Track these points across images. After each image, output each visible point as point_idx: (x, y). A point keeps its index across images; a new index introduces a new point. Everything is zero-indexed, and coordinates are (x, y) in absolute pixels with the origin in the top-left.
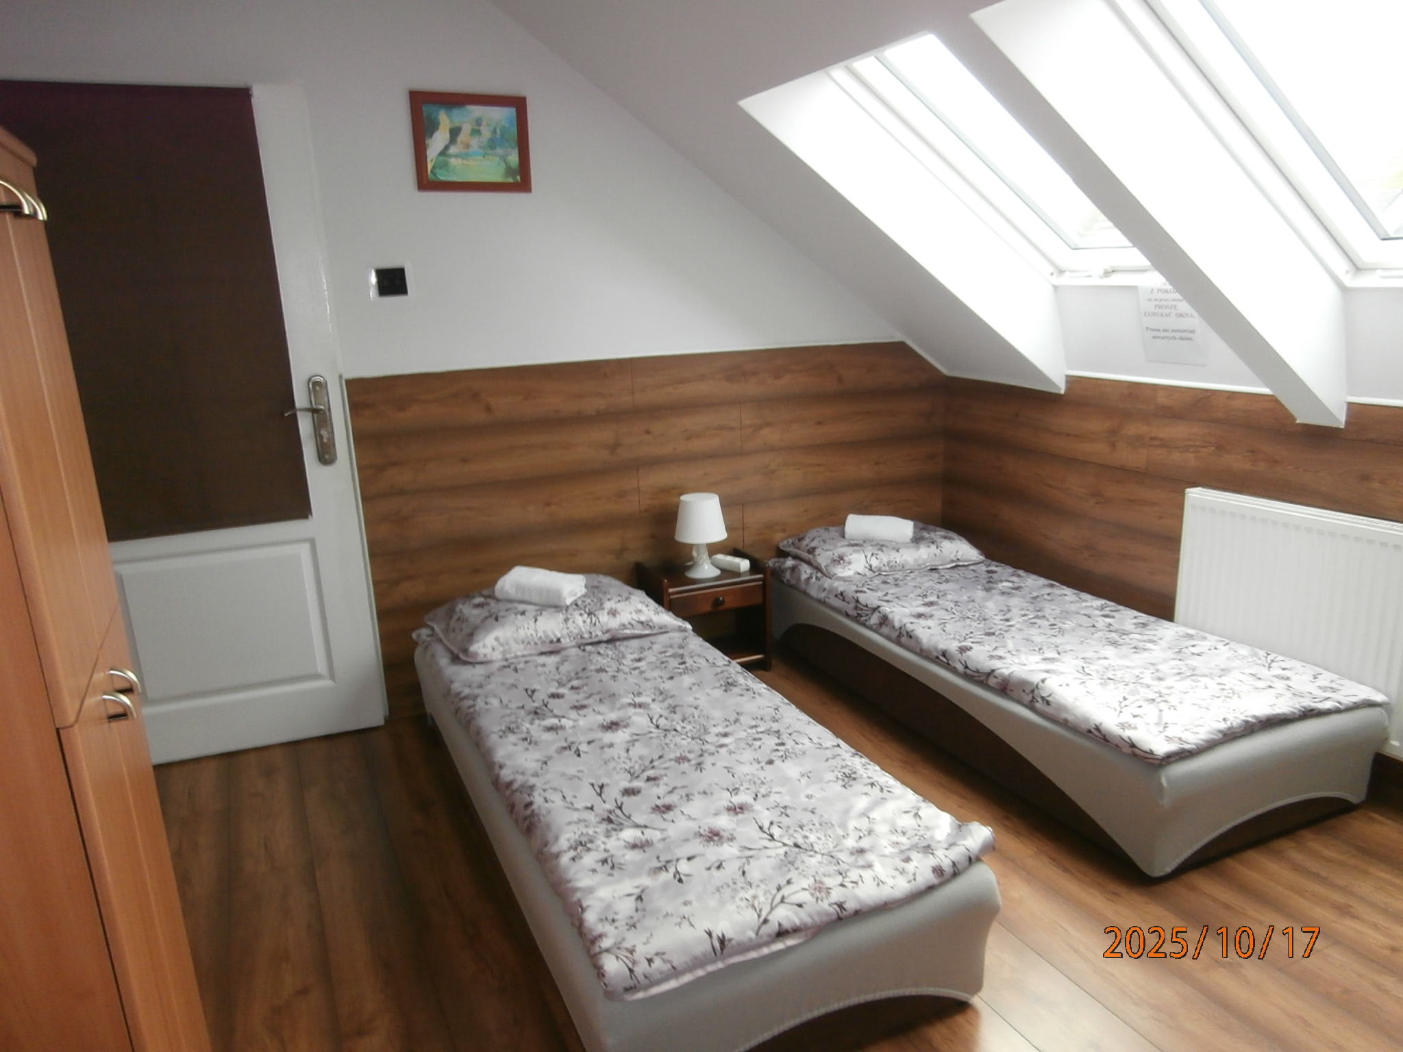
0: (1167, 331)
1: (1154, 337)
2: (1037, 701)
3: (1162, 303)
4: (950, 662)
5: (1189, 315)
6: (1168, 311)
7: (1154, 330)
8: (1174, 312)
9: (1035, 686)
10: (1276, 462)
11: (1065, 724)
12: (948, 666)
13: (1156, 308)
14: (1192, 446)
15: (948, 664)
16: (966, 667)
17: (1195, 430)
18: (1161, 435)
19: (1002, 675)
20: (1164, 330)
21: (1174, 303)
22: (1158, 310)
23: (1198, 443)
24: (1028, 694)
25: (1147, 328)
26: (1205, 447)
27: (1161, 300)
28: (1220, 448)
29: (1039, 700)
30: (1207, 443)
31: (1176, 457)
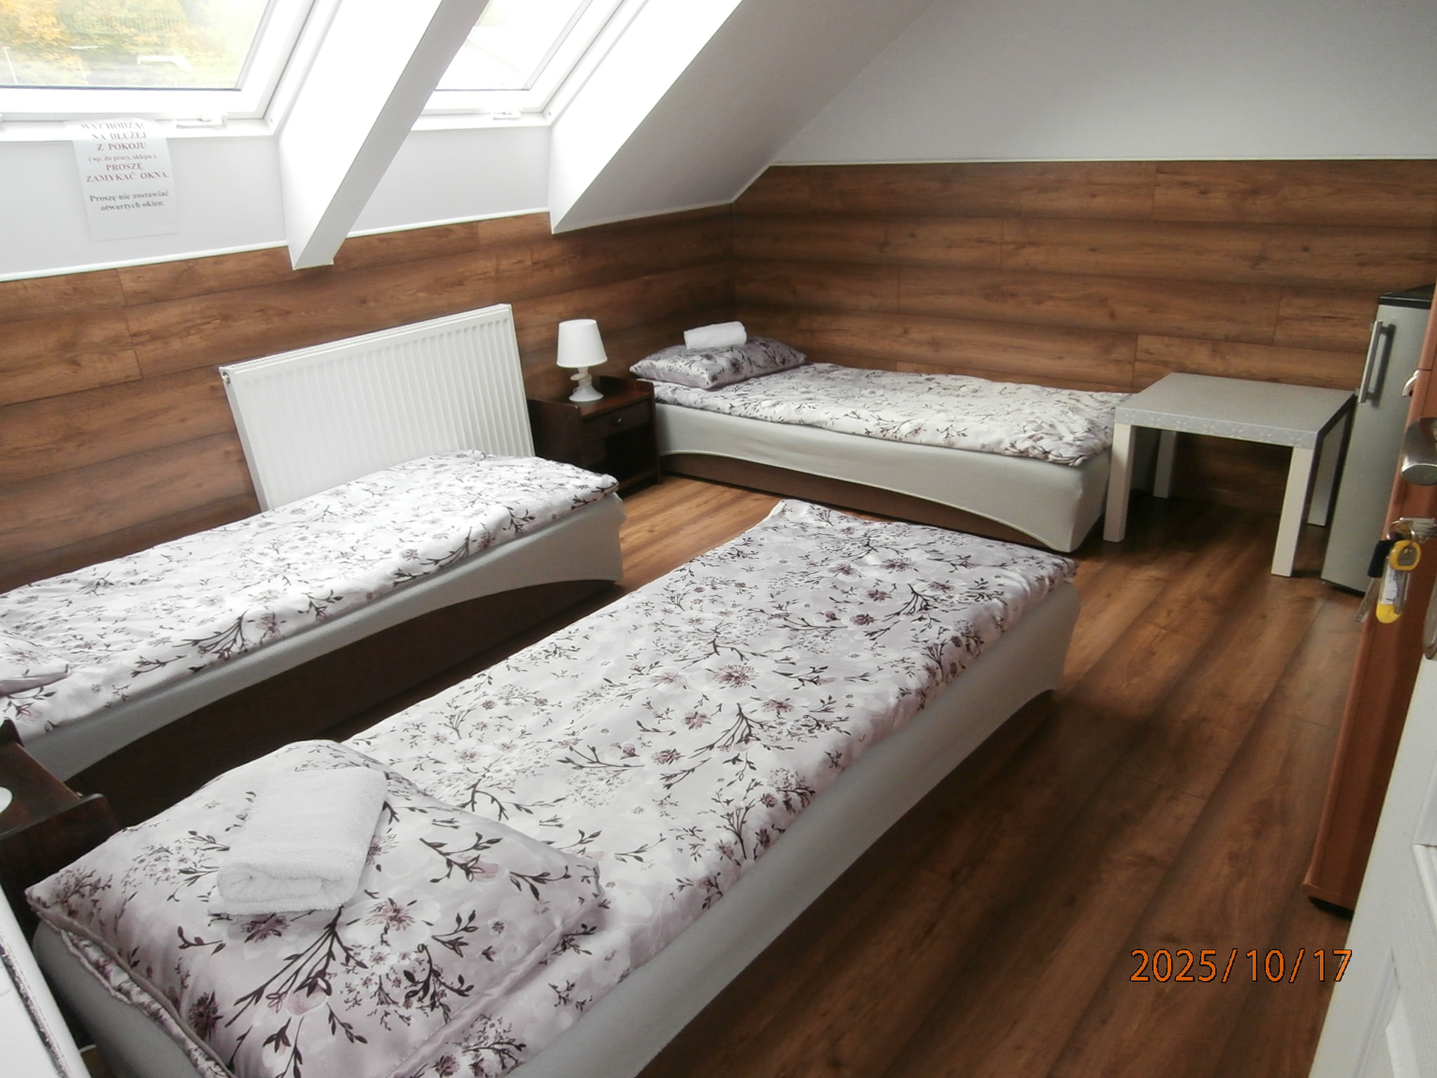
0: (127, 197)
1: (103, 209)
2: (522, 525)
3: (118, 162)
4: (414, 574)
5: (161, 174)
6: (128, 172)
7: (102, 199)
8: (138, 172)
9: (510, 516)
10: (288, 313)
11: (555, 519)
12: (415, 580)
13: (108, 169)
14: (194, 326)
15: (414, 577)
16: (437, 562)
17: (189, 308)
18: (145, 328)
19: (478, 535)
20: (121, 197)
21: (136, 161)
22: (112, 172)
23: (199, 321)
24: (509, 528)
25: (92, 198)
26: (209, 323)
27: (116, 158)
28: (225, 318)
29: (523, 522)
30: (209, 317)
31: (176, 345)
